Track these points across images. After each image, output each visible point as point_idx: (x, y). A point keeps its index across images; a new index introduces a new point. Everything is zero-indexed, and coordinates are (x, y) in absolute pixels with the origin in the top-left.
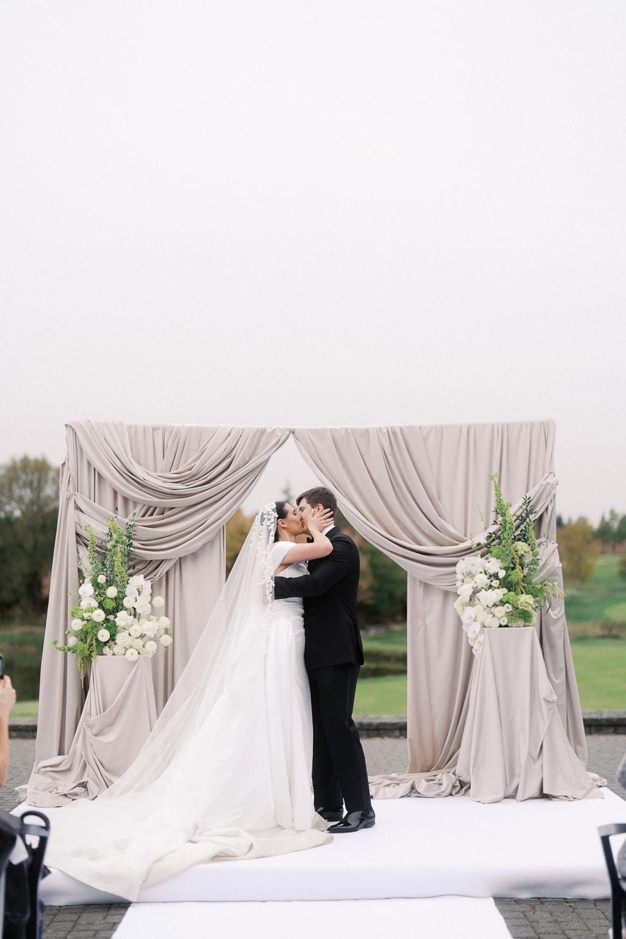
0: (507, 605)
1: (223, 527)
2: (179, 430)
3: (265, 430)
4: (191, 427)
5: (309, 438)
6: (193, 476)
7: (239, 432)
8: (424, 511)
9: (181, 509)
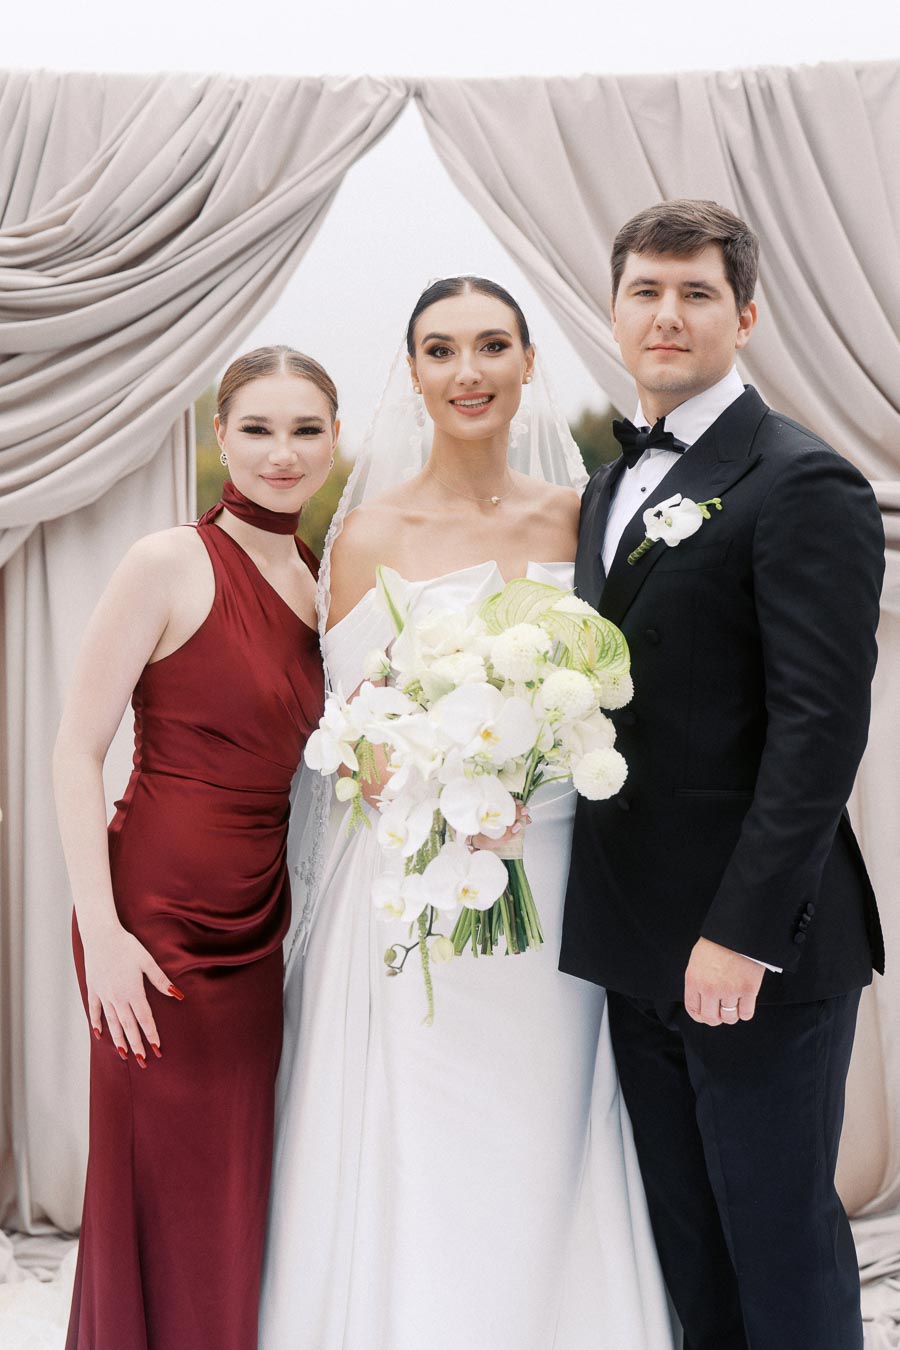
1: (187, 414)
2: (24, 83)
3: (322, 85)
4: (68, 77)
5: (474, 110)
6: (78, 243)
7: (231, 93)
8: (867, 363)
9: (41, 358)
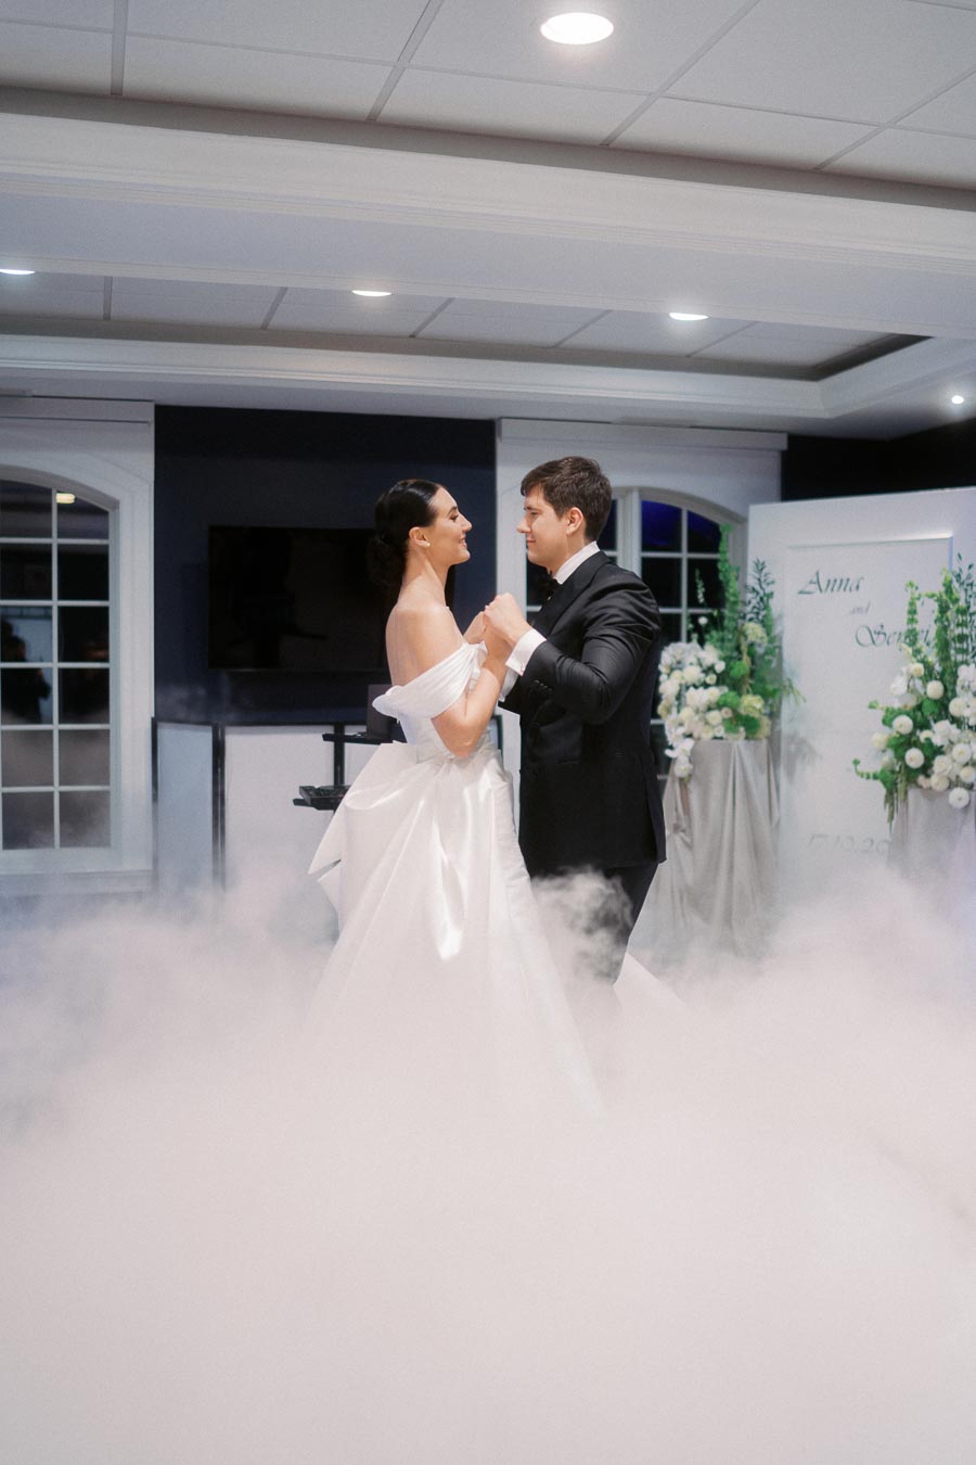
0: (725, 710)
